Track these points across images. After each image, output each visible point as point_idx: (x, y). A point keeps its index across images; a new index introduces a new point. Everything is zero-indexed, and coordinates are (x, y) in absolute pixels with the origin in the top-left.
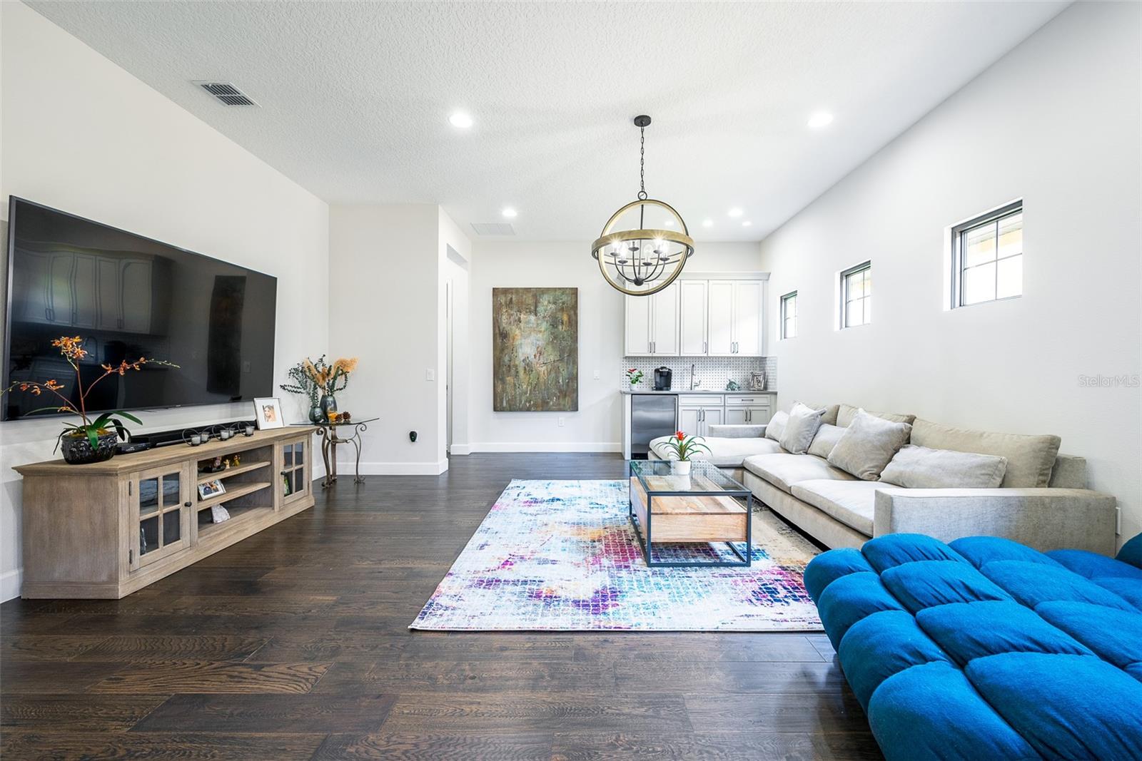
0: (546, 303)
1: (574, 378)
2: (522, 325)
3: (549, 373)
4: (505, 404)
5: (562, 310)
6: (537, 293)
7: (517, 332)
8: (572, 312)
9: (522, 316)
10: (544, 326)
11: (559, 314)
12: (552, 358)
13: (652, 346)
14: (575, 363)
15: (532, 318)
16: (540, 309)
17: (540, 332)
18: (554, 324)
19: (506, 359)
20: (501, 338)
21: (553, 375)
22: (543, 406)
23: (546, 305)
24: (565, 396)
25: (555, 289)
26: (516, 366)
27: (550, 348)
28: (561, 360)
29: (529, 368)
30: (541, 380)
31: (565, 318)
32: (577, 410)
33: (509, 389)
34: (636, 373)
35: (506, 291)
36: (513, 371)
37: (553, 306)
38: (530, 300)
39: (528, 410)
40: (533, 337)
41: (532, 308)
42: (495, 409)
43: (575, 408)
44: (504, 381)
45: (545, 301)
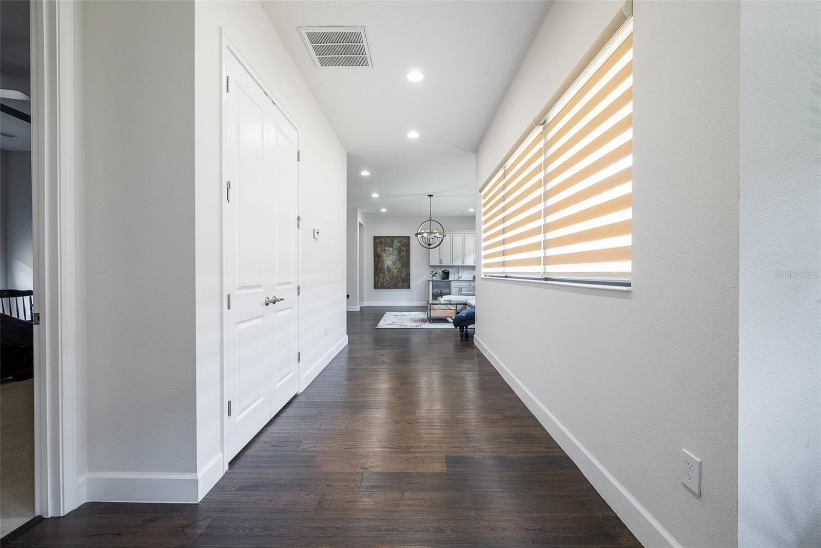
0: (396, 243)
1: (408, 274)
2: (386, 252)
3: (398, 272)
4: (379, 285)
5: (403, 245)
6: (393, 239)
7: (384, 255)
8: (407, 247)
9: (386, 248)
10: (395, 252)
11: (402, 248)
12: (399, 266)
13: (441, 261)
14: (409, 268)
15: (391, 249)
16: (394, 245)
17: (394, 255)
18: (400, 251)
19: (380, 266)
20: (377, 258)
21: (399, 273)
22: (395, 287)
23: (396, 244)
24: (405, 282)
25: (400, 237)
26: (384, 269)
27: (398, 262)
28: (403, 267)
29: (389, 270)
30: (395, 275)
31: (405, 249)
32: (409, 288)
33: (381, 279)
34: (434, 272)
35: (380, 237)
36: (383, 271)
37: (400, 244)
38: (389, 241)
39: (389, 288)
40: (391, 258)
41: (391, 245)
42: (375, 288)
43: (409, 287)
44: (379, 276)
45: (396, 242)
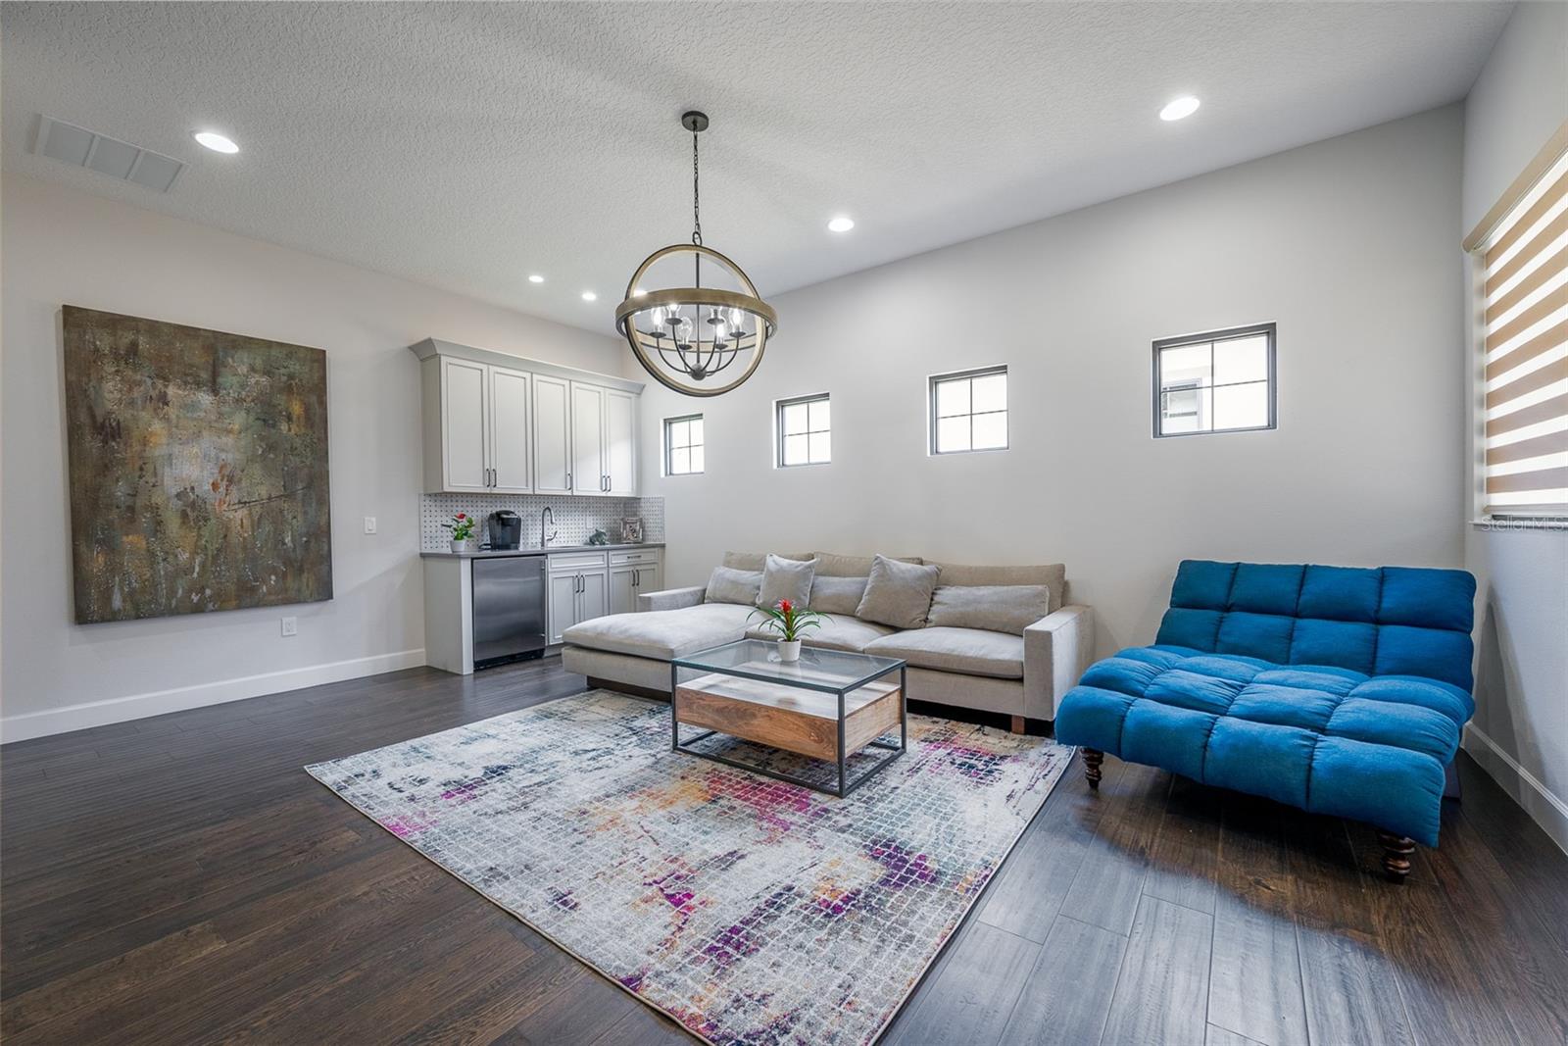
0: (243, 369)
1: (320, 534)
2: (172, 412)
3: (257, 524)
4: (117, 602)
5: (289, 390)
6: (219, 347)
7: (157, 426)
8: (314, 399)
9: (171, 391)
10: (238, 420)
11: (281, 400)
12: (263, 491)
13: (490, 475)
14: (324, 501)
15: (205, 398)
16: (227, 379)
17: (229, 432)
18: (267, 415)
19: (121, 490)
20: (101, 438)
21: (267, 527)
22: (244, 596)
23: (242, 374)
24: (301, 570)
25: (269, 344)
26: (154, 509)
27: (257, 470)
28: (289, 495)
29: (195, 512)
30: (234, 539)
31: (297, 408)
32: (331, 597)
33: (133, 564)
34: (465, 522)
35: (114, 321)
36: (145, 520)
37: (264, 380)
38: (197, 356)
39: (198, 609)
40: (208, 441)
41: (204, 375)
42: (80, 618)
43: (325, 592)
44: (110, 546)
45: (240, 364)
